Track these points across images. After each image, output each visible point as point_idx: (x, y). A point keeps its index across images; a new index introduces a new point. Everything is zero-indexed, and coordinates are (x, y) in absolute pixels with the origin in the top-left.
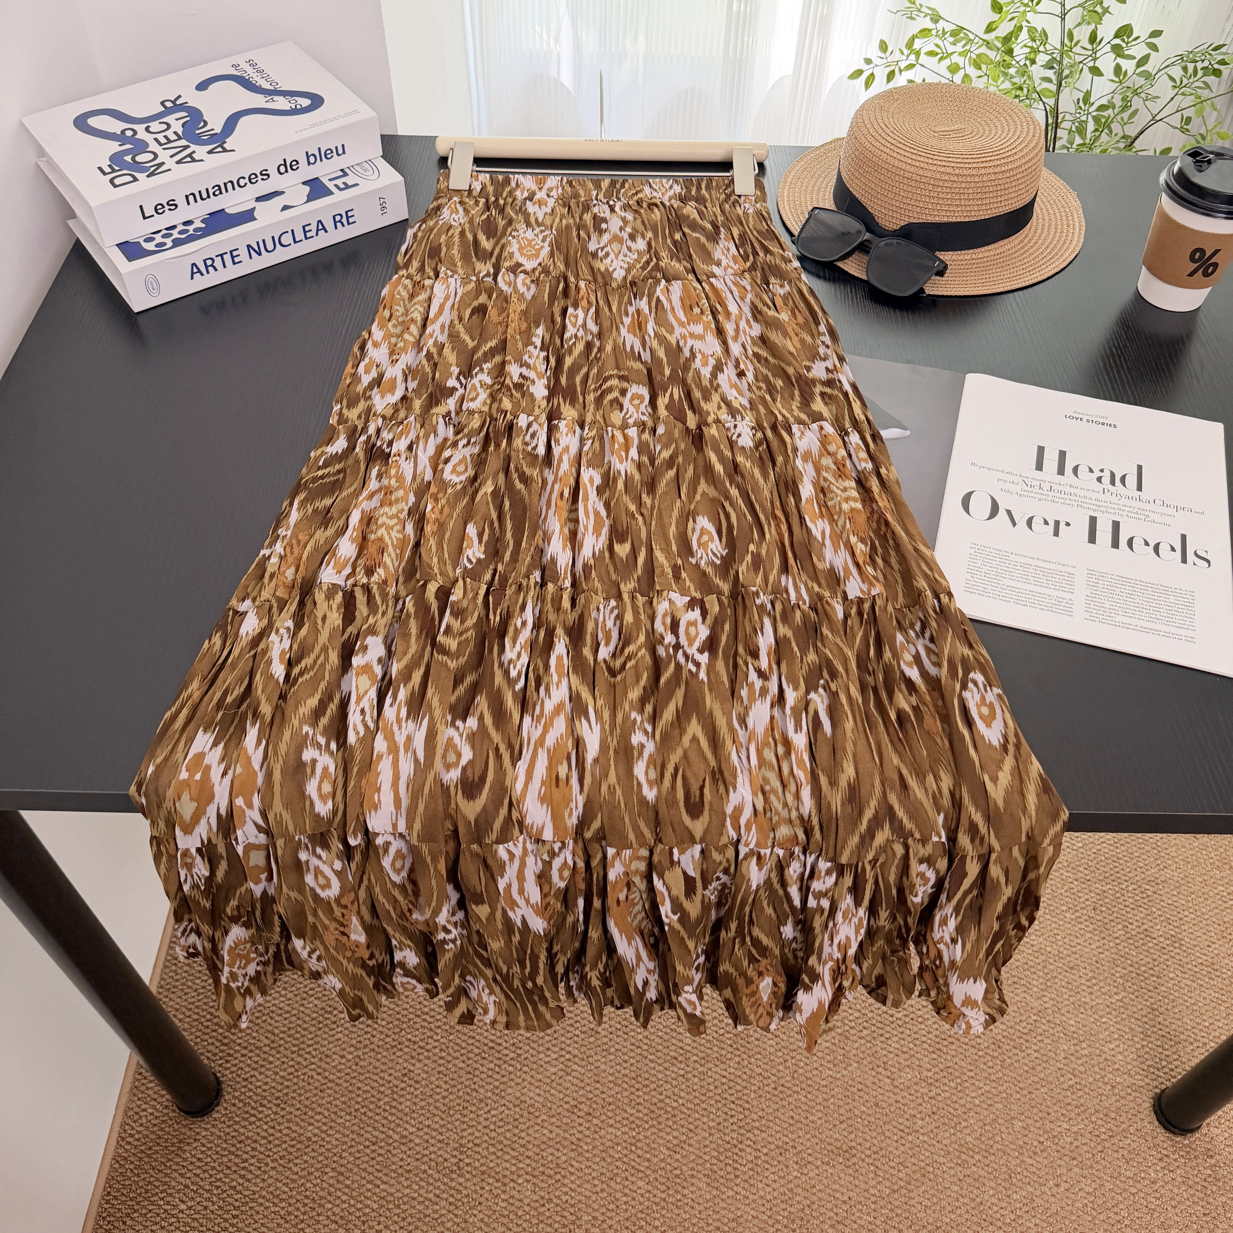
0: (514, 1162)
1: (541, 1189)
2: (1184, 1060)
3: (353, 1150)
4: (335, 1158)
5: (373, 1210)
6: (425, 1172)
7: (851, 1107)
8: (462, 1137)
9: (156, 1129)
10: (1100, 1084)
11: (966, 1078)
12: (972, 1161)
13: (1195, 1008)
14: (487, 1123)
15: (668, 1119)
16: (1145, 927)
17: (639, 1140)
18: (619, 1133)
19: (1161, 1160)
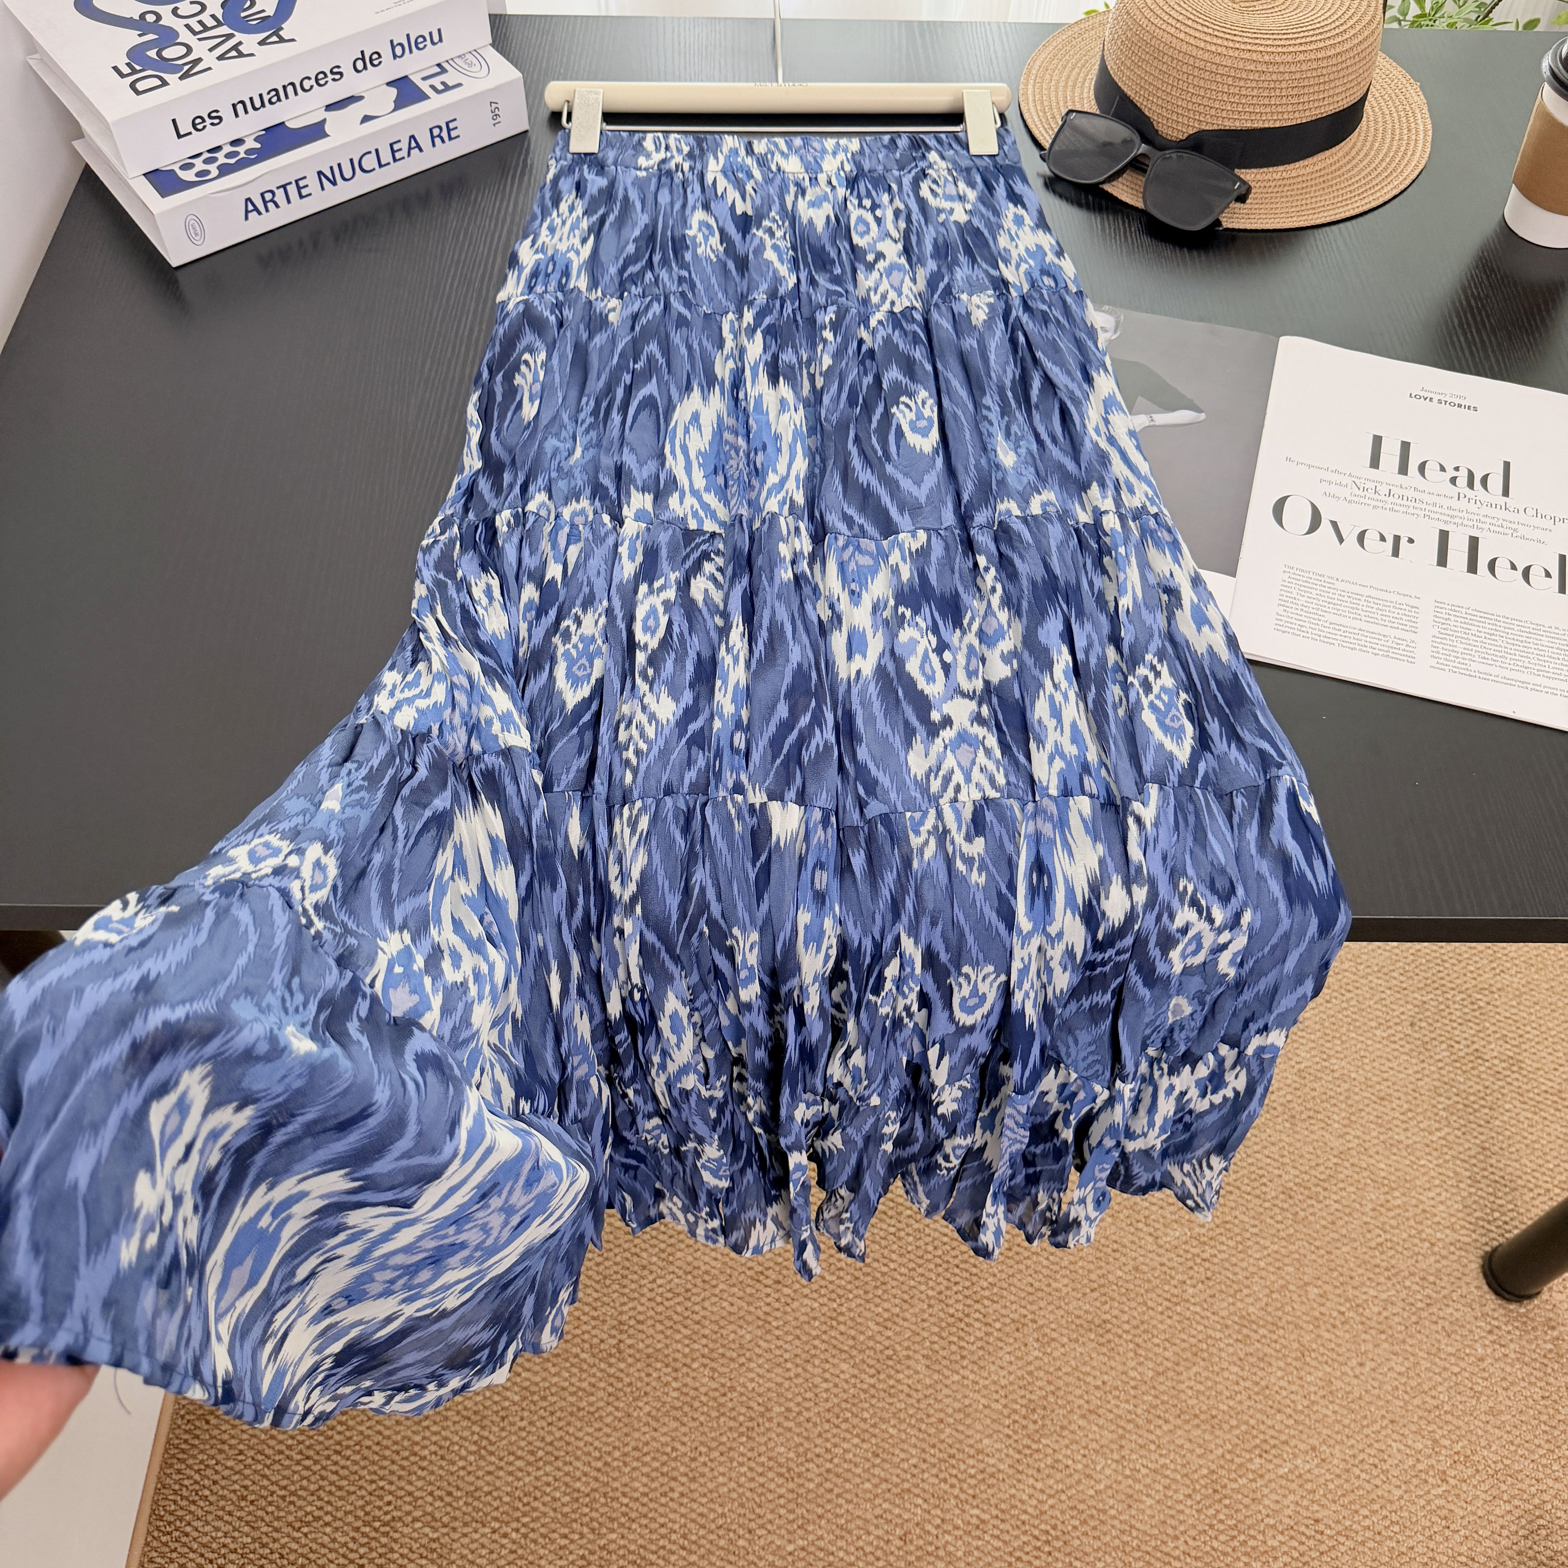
0: (687, 1342)
1: (721, 1374)
2: (1522, 1210)
5: (515, 1404)
6: (577, 1356)
7: (1104, 1271)
8: (621, 1313)
10: (1416, 1241)
11: (1248, 1235)
12: (1256, 1337)
13: (1537, 1146)
14: (651, 1295)
16: (1476, 1046)
17: (841, 1314)
18: (816, 1305)
19: (1490, 1332)
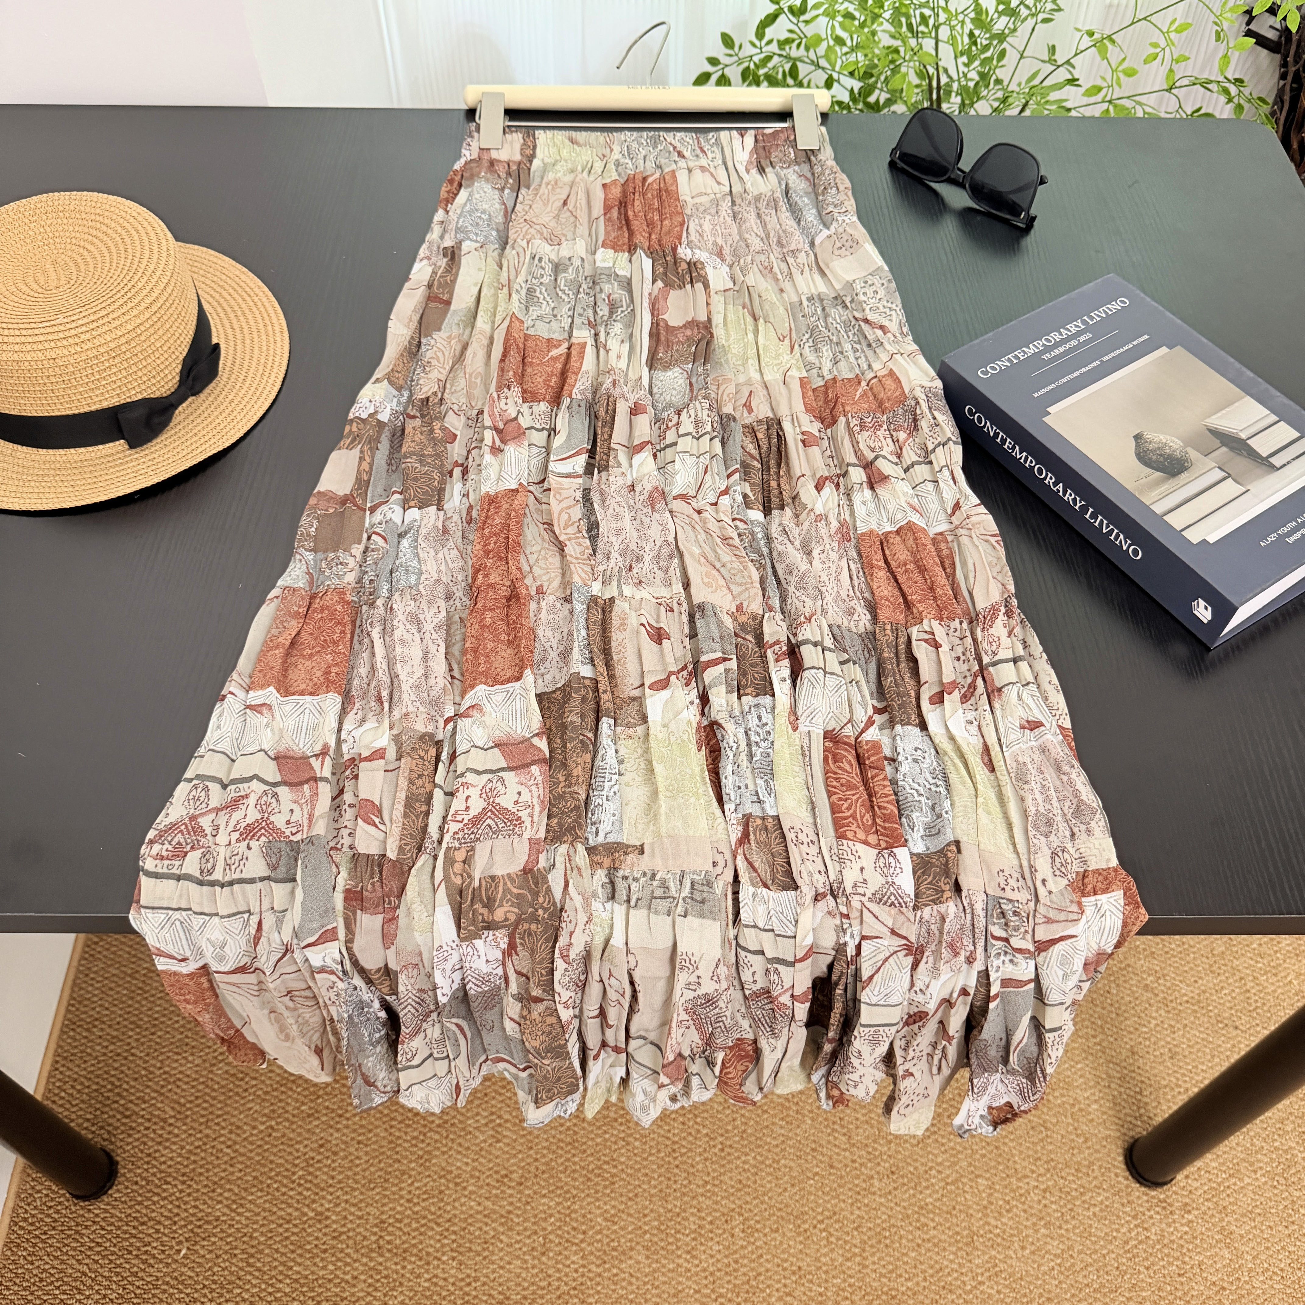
0: (438, 1237)
1: (467, 1266)
2: (1164, 1107)
3: (264, 1230)
4: (245, 1239)
5: (286, 1295)
6: (342, 1251)
8: (383, 1213)
9: (51, 1211)
10: (1073, 1137)
12: (932, 1224)
13: (1178, 1050)
14: (409, 1197)
15: (605, 1187)
16: (1127, 962)
17: (575, 1211)
19: (1135, 1217)
